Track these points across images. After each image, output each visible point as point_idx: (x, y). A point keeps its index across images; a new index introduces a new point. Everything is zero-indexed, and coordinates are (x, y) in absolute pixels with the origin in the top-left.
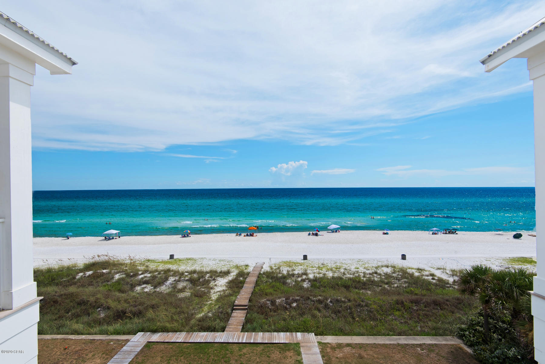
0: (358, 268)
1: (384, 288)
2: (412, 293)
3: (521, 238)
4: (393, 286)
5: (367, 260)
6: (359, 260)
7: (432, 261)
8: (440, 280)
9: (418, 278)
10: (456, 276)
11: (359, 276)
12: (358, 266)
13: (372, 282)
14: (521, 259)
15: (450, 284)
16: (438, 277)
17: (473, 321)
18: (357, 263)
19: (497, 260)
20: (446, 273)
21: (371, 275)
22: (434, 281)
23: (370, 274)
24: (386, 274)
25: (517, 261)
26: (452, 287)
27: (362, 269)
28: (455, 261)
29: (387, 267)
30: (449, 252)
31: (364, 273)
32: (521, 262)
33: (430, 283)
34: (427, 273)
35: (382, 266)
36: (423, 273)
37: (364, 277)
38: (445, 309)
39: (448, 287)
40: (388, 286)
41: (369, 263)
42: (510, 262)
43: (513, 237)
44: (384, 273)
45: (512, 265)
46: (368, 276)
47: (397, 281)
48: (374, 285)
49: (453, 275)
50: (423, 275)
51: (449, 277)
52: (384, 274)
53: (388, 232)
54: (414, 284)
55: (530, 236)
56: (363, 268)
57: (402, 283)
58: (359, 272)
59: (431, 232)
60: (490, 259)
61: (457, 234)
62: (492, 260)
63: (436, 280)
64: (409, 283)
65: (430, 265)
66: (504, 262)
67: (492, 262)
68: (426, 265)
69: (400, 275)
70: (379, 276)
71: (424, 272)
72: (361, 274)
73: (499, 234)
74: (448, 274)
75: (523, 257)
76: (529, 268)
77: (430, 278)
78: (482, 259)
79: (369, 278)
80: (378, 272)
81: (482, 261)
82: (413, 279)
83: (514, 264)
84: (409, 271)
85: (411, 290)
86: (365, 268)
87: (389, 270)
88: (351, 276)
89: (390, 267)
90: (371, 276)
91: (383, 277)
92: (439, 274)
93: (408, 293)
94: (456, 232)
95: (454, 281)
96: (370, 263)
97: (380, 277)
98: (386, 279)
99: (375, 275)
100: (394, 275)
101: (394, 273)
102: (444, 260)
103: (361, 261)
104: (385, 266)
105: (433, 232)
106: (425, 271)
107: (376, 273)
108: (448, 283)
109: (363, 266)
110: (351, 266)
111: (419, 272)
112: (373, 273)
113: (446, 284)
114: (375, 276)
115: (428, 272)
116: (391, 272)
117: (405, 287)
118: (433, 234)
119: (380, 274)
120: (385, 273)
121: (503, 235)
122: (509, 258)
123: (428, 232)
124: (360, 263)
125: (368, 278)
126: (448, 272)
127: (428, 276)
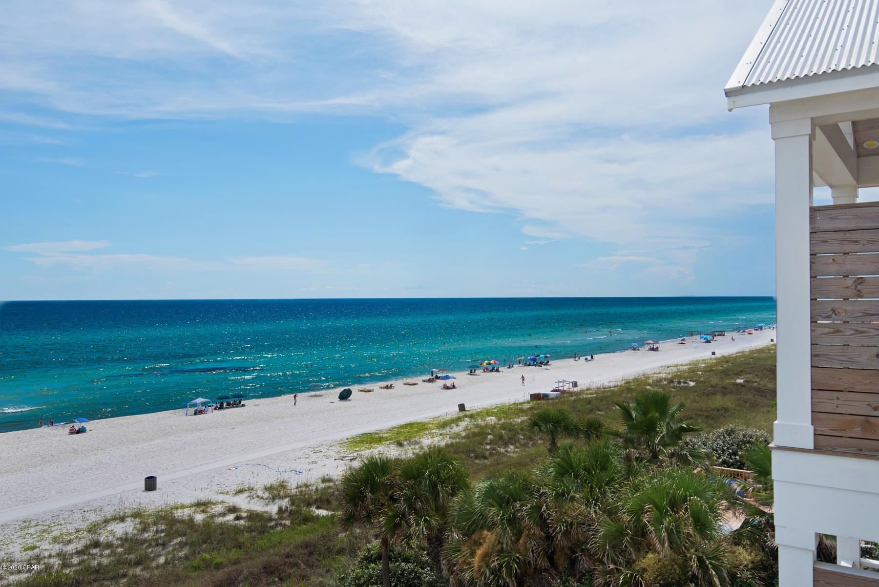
0: (34, 548)
1: (135, 576)
2: (208, 565)
3: (350, 398)
4: (154, 564)
5: (50, 517)
6: (26, 524)
7: (217, 478)
8: (253, 516)
9: (207, 524)
10: (280, 498)
11: (48, 567)
12: (30, 541)
13: (97, 571)
14: (364, 438)
15: (275, 520)
16: (248, 511)
17: (359, 579)
18: (23, 533)
19: (331, 448)
20: (258, 497)
21: (85, 554)
22: (242, 522)
23: (79, 553)
24: (125, 540)
25: (362, 442)
26: (281, 524)
27: (48, 547)
28: (261, 467)
29: (122, 519)
30: (243, 450)
31: (61, 555)
32: (367, 443)
33: (237, 530)
34: (219, 509)
35: (106, 521)
36: (211, 511)
37: (65, 565)
38: (289, 576)
39: (272, 527)
40: (142, 570)
41: (61, 525)
42: (351, 446)
43: (339, 398)
44: (118, 539)
45: (356, 451)
46: (75, 560)
47: (161, 548)
48: (104, 579)
49: (274, 499)
50: (213, 516)
51: (267, 505)
52: (119, 542)
53: (83, 424)
54: (205, 542)
55: (361, 392)
56: (50, 543)
57: (174, 550)
58: (45, 557)
59: (193, 410)
60: (319, 448)
61: (243, 405)
62: (323, 450)
63: (244, 518)
64: (192, 544)
65: (216, 488)
66: (342, 449)
67: (325, 454)
68: (208, 490)
69: (162, 531)
70: (107, 552)
71: (212, 509)
72: (52, 561)
73: (316, 396)
74: (262, 498)
75: (365, 434)
76: (382, 450)
77: (231, 517)
78: (307, 451)
79: (79, 564)
80: (102, 539)
81: (307, 456)
82: (196, 531)
83: (358, 449)
84: (178, 514)
85: (204, 560)
86: (55, 540)
87: (128, 527)
88: (23, 576)
89: (129, 519)
90: (86, 557)
91: (120, 550)
92: (243, 503)
93: (196, 568)
94: (243, 402)
95: (281, 511)
96: (63, 522)
97: (112, 551)
98: (129, 551)
99: (95, 551)
100: (146, 535)
101: (145, 530)
102: (240, 468)
103: (33, 523)
104: (114, 519)
105: (196, 408)
106: (214, 504)
107: (96, 544)
108: (270, 519)
109: (46, 535)
110: (5, 546)
111: (203, 511)
112: (87, 547)
113: (268, 522)
114: (96, 554)
115: (220, 506)
116: (136, 532)
117: (186, 558)
118: (195, 414)
119: (109, 545)
120: (120, 539)
121: (321, 396)
122: (347, 439)
123: (182, 411)
124: (32, 530)
125: (76, 565)
126: (260, 493)
127: (224, 515)
